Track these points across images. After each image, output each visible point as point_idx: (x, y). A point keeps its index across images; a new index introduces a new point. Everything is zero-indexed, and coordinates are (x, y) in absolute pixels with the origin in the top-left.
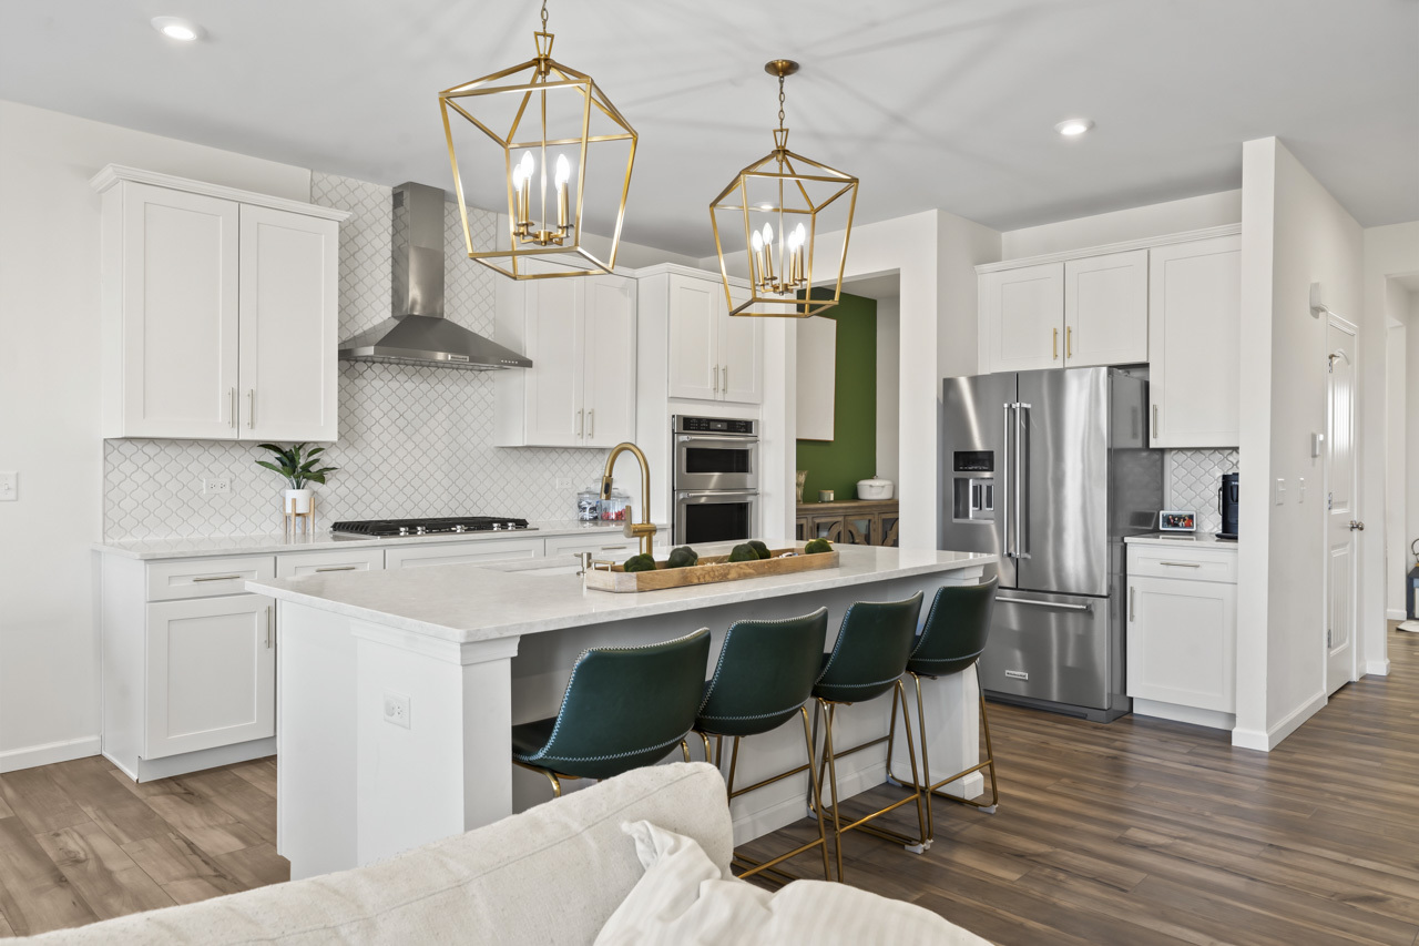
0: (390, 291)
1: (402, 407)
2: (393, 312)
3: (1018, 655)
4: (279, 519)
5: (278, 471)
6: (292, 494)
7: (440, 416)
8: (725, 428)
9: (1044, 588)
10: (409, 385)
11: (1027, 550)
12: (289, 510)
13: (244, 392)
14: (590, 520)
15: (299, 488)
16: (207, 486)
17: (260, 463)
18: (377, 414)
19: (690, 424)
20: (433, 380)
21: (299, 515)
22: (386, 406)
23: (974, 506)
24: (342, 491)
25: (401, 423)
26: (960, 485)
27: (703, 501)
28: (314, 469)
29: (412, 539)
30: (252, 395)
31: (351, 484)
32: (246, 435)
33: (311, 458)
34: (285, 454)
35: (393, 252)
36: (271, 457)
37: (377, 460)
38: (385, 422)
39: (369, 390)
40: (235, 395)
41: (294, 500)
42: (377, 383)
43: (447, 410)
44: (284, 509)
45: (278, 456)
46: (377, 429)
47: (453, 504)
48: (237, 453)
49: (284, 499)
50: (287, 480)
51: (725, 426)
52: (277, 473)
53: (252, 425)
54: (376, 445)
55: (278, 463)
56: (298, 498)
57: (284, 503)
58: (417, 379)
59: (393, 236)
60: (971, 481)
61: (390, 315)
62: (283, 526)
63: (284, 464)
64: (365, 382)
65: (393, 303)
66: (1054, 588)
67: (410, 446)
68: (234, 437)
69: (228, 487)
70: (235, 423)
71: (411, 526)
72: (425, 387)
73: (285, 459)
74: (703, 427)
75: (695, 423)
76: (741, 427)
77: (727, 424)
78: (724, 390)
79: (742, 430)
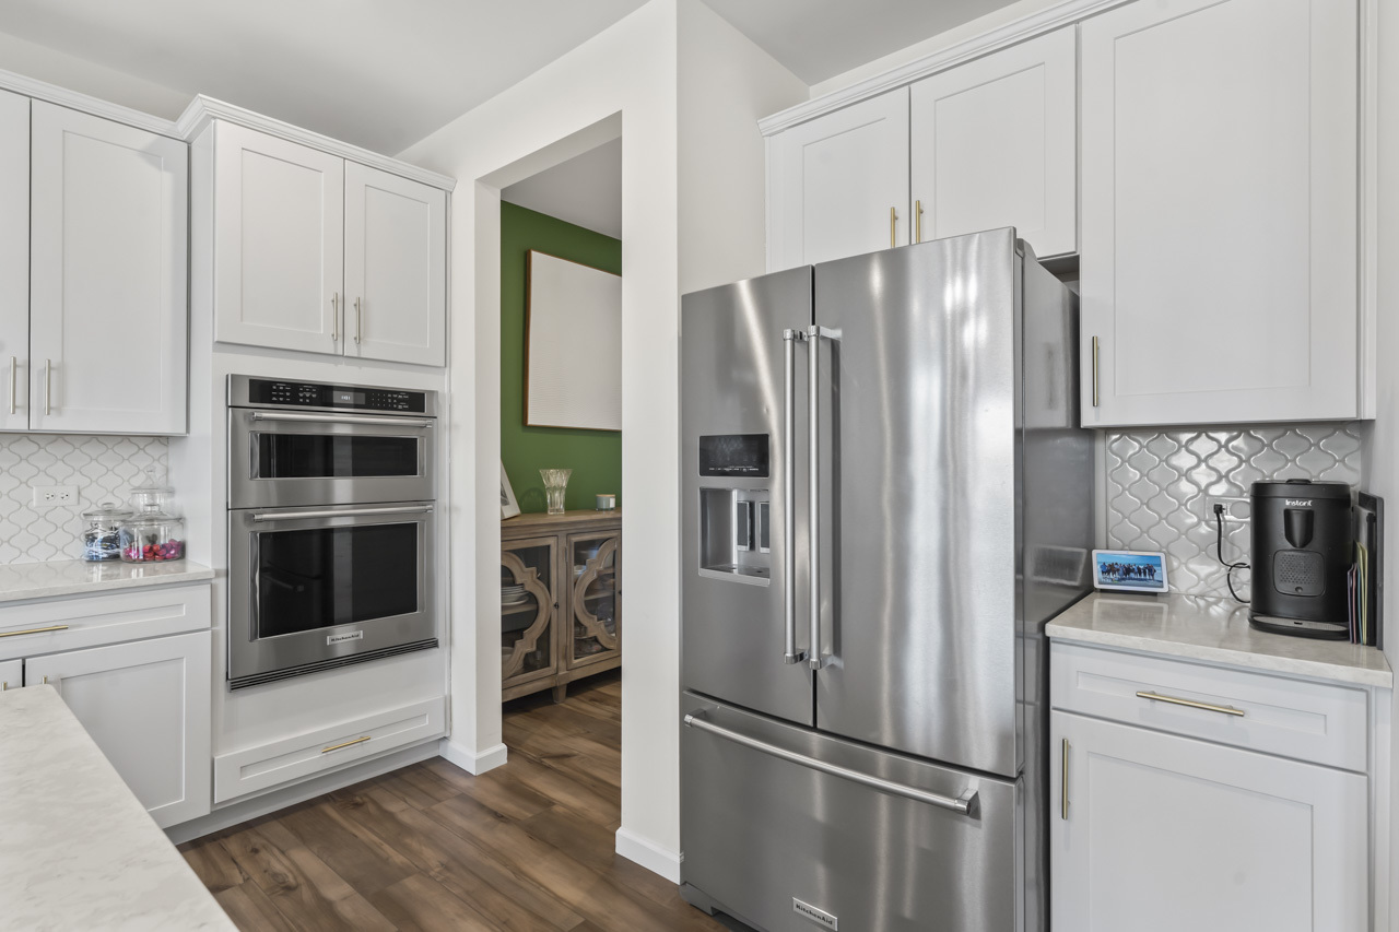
3: (821, 872)
8: (364, 404)
9: (870, 738)
11: (837, 649)
14: (104, 560)
19: (264, 391)
23: (739, 544)
26: (714, 502)
51: (362, 399)
60: (735, 494)
66: (887, 741)
74: (304, 397)
75: (285, 391)
76: (399, 401)
77: (363, 395)
78: (358, 340)
79: (400, 407)
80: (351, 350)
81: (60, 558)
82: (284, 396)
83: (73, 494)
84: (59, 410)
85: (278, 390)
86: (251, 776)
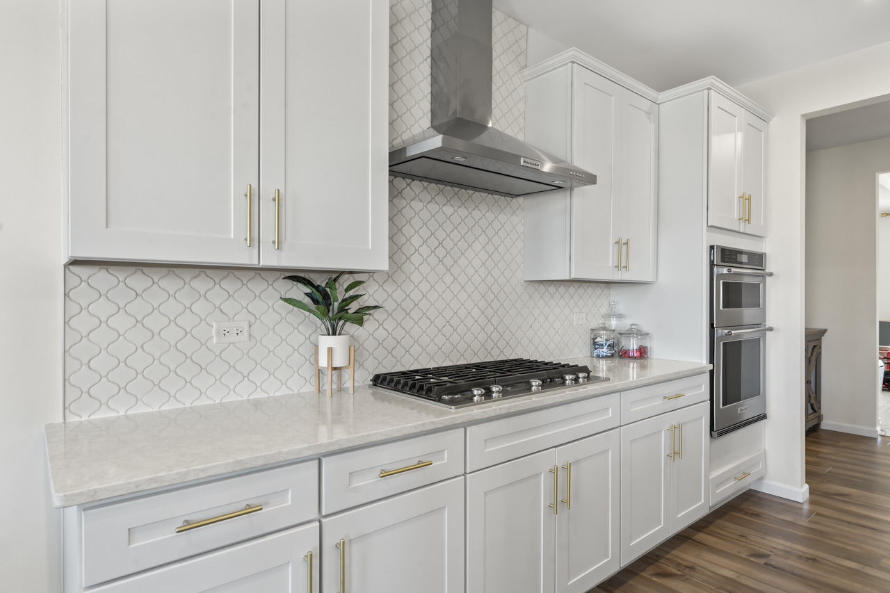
0: (429, 96)
1: (441, 234)
2: (432, 121)
4: (308, 372)
5: (310, 311)
6: (326, 342)
7: (477, 247)
8: (746, 261)
10: (448, 210)
12: (323, 363)
13: (268, 192)
15: (334, 334)
16: (218, 333)
17: (289, 301)
18: (416, 241)
19: (725, 255)
21: (335, 369)
22: (425, 232)
24: (381, 334)
25: (441, 252)
28: (354, 307)
30: (278, 199)
31: (389, 325)
32: (269, 259)
33: (351, 293)
34: (317, 288)
35: (432, 50)
36: (299, 292)
37: (416, 296)
38: (425, 250)
40: (253, 197)
41: (330, 350)
42: (417, 205)
43: (483, 239)
44: (317, 361)
45: (308, 290)
46: (416, 259)
48: (258, 286)
49: (317, 347)
50: (319, 322)
52: (307, 313)
53: (279, 244)
54: (416, 277)
55: (307, 300)
56: (333, 347)
57: (316, 353)
59: (433, 31)
61: (429, 125)
62: (314, 381)
63: (316, 302)
64: (404, 203)
65: (432, 111)
67: (448, 279)
68: (253, 262)
69: (246, 333)
70: (254, 240)
73: (319, 297)
75: (728, 255)
76: (756, 260)
77: (747, 256)
79: (756, 263)
80: (743, 228)
82: (728, 258)
86: (718, 491)
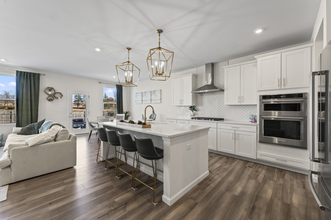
1: (210, 99)
8: (286, 97)
19: (265, 97)
20: (215, 95)
21: (192, 115)
25: (210, 102)
27: (273, 119)
29: (211, 121)
38: (207, 102)
39: (204, 97)
47: (219, 116)
51: (285, 96)
58: (212, 95)
67: (211, 106)
71: (211, 119)
72: (214, 96)
74: (272, 97)
75: (269, 97)
76: (295, 96)
77: (286, 96)
78: (284, 85)
79: (295, 97)
80: (283, 87)
81: (248, 121)
82: (269, 98)
83: (249, 113)
84: (243, 102)
85: (267, 97)
86: (262, 157)
